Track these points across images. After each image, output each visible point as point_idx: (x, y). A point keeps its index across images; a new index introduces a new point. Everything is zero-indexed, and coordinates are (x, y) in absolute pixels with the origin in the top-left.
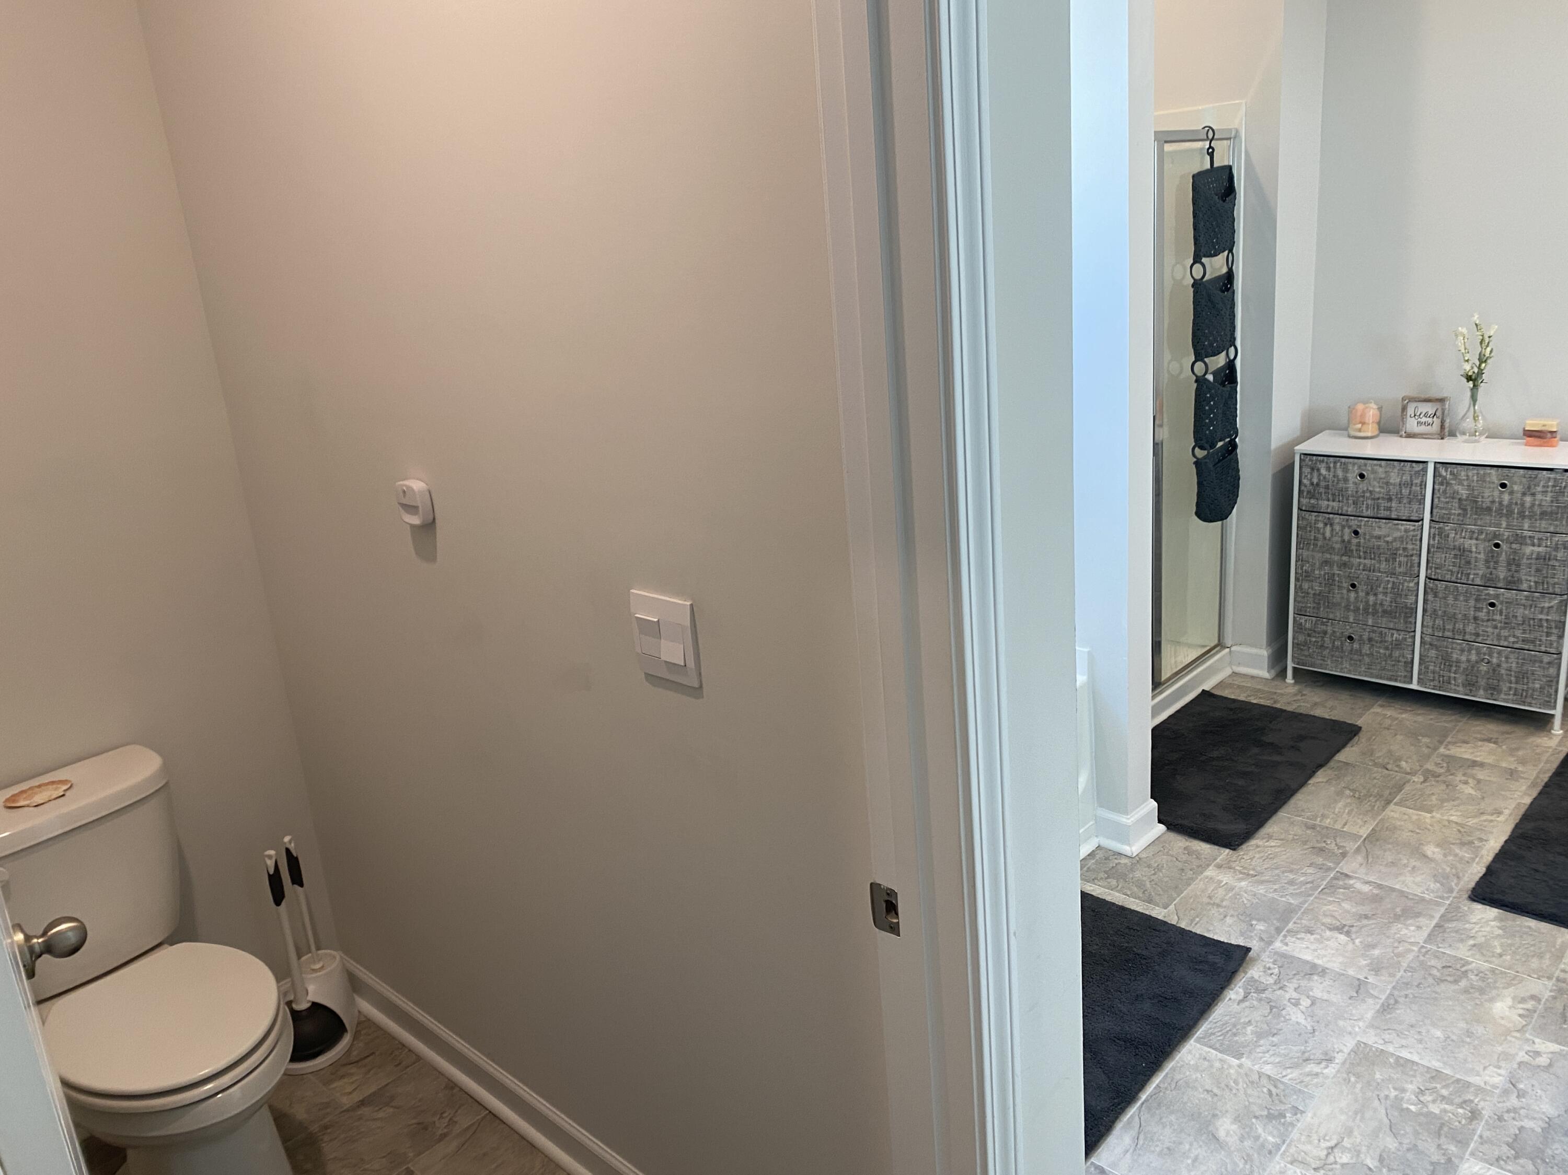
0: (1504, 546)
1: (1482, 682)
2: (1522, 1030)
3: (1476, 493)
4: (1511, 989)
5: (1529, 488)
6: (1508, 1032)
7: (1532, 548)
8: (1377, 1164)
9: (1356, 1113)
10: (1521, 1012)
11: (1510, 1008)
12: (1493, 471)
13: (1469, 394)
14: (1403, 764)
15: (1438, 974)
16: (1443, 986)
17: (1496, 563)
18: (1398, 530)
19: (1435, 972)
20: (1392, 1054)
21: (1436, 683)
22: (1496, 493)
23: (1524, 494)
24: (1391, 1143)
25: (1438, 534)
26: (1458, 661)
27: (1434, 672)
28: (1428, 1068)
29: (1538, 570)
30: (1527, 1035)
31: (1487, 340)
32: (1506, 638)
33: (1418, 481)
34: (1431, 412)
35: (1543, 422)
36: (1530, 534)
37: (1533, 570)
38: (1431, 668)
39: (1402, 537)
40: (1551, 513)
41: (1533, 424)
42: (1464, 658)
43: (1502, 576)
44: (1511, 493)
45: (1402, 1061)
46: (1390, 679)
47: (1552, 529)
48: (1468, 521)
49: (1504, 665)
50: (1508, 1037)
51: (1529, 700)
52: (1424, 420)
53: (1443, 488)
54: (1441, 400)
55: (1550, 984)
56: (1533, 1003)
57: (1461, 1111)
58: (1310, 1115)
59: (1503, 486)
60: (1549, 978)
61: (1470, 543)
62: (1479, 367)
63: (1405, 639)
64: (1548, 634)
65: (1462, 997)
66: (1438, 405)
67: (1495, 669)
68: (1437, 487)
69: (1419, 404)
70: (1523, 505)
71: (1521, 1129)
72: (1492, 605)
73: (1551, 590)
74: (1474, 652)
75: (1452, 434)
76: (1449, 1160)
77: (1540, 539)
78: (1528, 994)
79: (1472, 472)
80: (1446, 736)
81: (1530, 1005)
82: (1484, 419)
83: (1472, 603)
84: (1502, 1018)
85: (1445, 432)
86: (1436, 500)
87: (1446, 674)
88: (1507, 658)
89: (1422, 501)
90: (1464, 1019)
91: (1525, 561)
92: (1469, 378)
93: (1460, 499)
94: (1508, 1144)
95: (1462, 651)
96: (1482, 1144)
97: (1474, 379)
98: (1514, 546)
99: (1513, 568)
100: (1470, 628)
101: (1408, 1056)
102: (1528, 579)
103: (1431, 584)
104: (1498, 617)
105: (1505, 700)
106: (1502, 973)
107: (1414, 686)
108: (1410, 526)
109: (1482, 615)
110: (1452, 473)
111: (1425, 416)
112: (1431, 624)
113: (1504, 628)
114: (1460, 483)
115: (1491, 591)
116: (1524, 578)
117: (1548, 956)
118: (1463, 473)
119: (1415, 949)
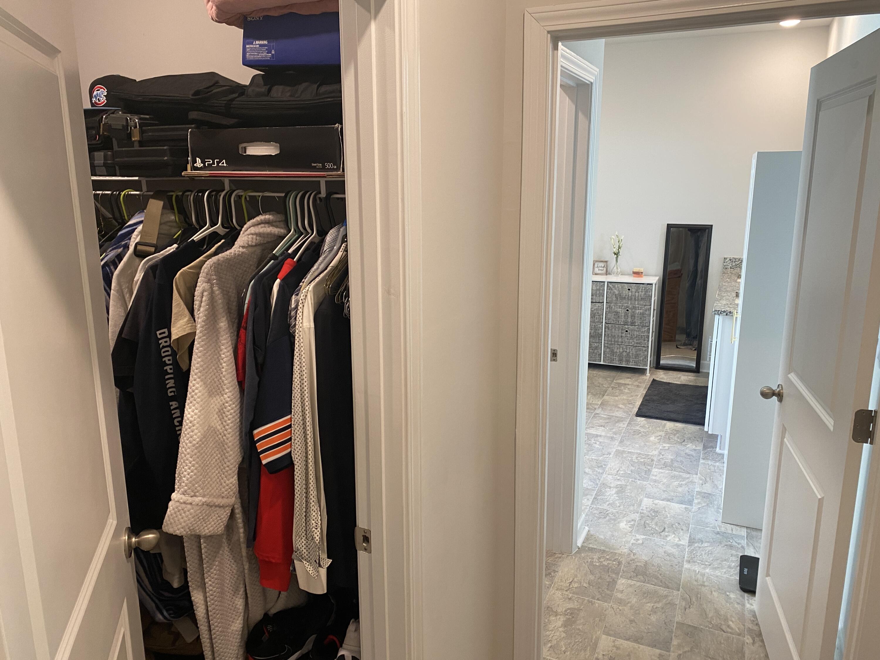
0: (630, 311)
1: (624, 359)
2: (631, 532)
3: (621, 292)
4: (625, 518)
5: (637, 290)
6: (626, 534)
7: (638, 311)
8: (588, 585)
9: (577, 569)
10: (630, 526)
11: (625, 525)
12: (626, 285)
13: (615, 259)
14: (604, 385)
15: (598, 516)
16: (600, 520)
17: (628, 316)
18: (596, 306)
19: (597, 515)
20: (586, 547)
21: (609, 361)
22: (627, 292)
23: (636, 292)
24: (592, 577)
25: (609, 307)
26: (616, 352)
27: (608, 357)
28: (600, 550)
29: (641, 318)
30: (633, 534)
31: (620, 241)
32: (631, 343)
33: (602, 289)
34: (603, 266)
35: (639, 269)
36: (638, 306)
37: (639, 318)
38: (607, 355)
39: (597, 309)
40: (644, 299)
41: (636, 270)
42: (618, 351)
43: (629, 321)
44: (632, 292)
45: (590, 549)
46: (594, 361)
47: (644, 304)
48: (618, 302)
49: (631, 352)
50: (627, 535)
51: (639, 364)
52: (600, 268)
53: (610, 291)
54: (606, 262)
55: (638, 515)
56: (633, 522)
57: (614, 563)
58: (560, 572)
59: (629, 290)
60: (637, 513)
61: (619, 310)
62: (618, 250)
63: (598, 346)
64: (644, 340)
65: (608, 523)
66: (605, 263)
67: (628, 354)
68: (608, 291)
69: (599, 263)
70: (635, 296)
71: (637, 566)
72: (627, 331)
73: (645, 325)
74: (621, 348)
75: (609, 274)
76: (613, 580)
77: (641, 308)
78: (631, 519)
79: (619, 285)
80: (615, 378)
81: (632, 523)
82: (620, 268)
83: (620, 331)
84: (623, 529)
85: (607, 273)
86: (608, 295)
87: (612, 357)
88: (632, 350)
89: (603, 296)
90: (610, 531)
91: (636, 315)
92: (615, 254)
93: (616, 295)
94: (633, 572)
95: (618, 348)
96: (624, 573)
97: (617, 254)
98: (633, 310)
99: (633, 318)
100: (620, 340)
101: (593, 547)
102: (638, 322)
103: (607, 325)
104: (628, 336)
105: (632, 365)
106: (620, 513)
107: (602, 363)
108: (600, 305)
109: (624, 335)
110: (613, 286)
111: (601, 267)
112: (607, 340)
113: (631, 339)
114: (616, 289)
115: (626, 326)
116: (636, 321)
117: (636, 505)
118: (616, 286)
119: (588, 507)
